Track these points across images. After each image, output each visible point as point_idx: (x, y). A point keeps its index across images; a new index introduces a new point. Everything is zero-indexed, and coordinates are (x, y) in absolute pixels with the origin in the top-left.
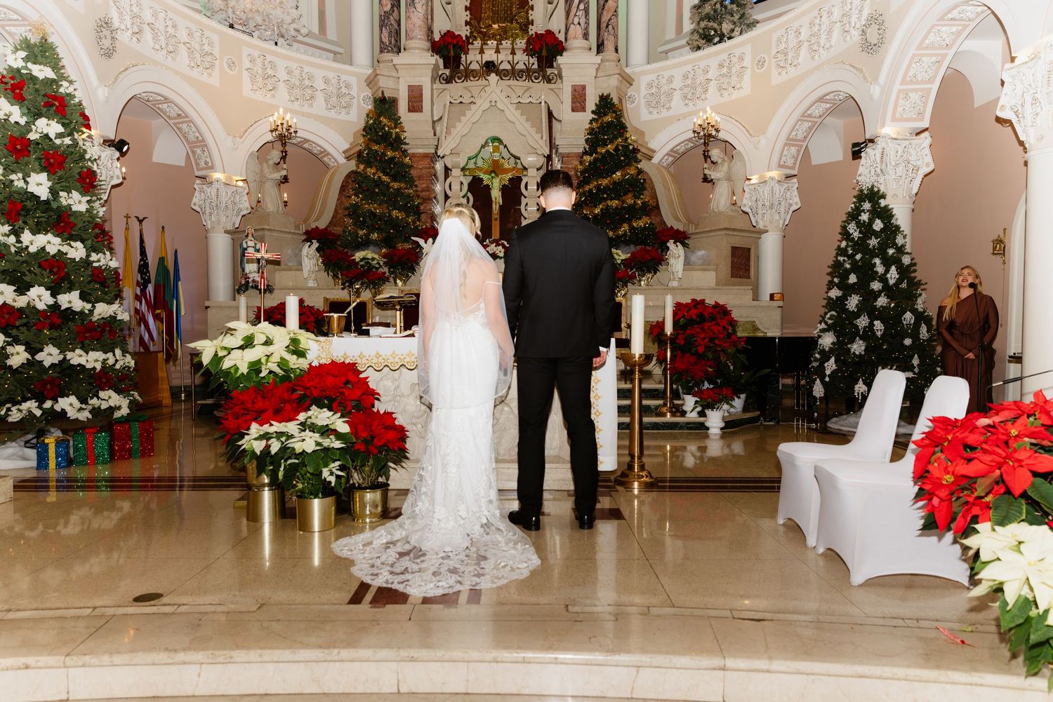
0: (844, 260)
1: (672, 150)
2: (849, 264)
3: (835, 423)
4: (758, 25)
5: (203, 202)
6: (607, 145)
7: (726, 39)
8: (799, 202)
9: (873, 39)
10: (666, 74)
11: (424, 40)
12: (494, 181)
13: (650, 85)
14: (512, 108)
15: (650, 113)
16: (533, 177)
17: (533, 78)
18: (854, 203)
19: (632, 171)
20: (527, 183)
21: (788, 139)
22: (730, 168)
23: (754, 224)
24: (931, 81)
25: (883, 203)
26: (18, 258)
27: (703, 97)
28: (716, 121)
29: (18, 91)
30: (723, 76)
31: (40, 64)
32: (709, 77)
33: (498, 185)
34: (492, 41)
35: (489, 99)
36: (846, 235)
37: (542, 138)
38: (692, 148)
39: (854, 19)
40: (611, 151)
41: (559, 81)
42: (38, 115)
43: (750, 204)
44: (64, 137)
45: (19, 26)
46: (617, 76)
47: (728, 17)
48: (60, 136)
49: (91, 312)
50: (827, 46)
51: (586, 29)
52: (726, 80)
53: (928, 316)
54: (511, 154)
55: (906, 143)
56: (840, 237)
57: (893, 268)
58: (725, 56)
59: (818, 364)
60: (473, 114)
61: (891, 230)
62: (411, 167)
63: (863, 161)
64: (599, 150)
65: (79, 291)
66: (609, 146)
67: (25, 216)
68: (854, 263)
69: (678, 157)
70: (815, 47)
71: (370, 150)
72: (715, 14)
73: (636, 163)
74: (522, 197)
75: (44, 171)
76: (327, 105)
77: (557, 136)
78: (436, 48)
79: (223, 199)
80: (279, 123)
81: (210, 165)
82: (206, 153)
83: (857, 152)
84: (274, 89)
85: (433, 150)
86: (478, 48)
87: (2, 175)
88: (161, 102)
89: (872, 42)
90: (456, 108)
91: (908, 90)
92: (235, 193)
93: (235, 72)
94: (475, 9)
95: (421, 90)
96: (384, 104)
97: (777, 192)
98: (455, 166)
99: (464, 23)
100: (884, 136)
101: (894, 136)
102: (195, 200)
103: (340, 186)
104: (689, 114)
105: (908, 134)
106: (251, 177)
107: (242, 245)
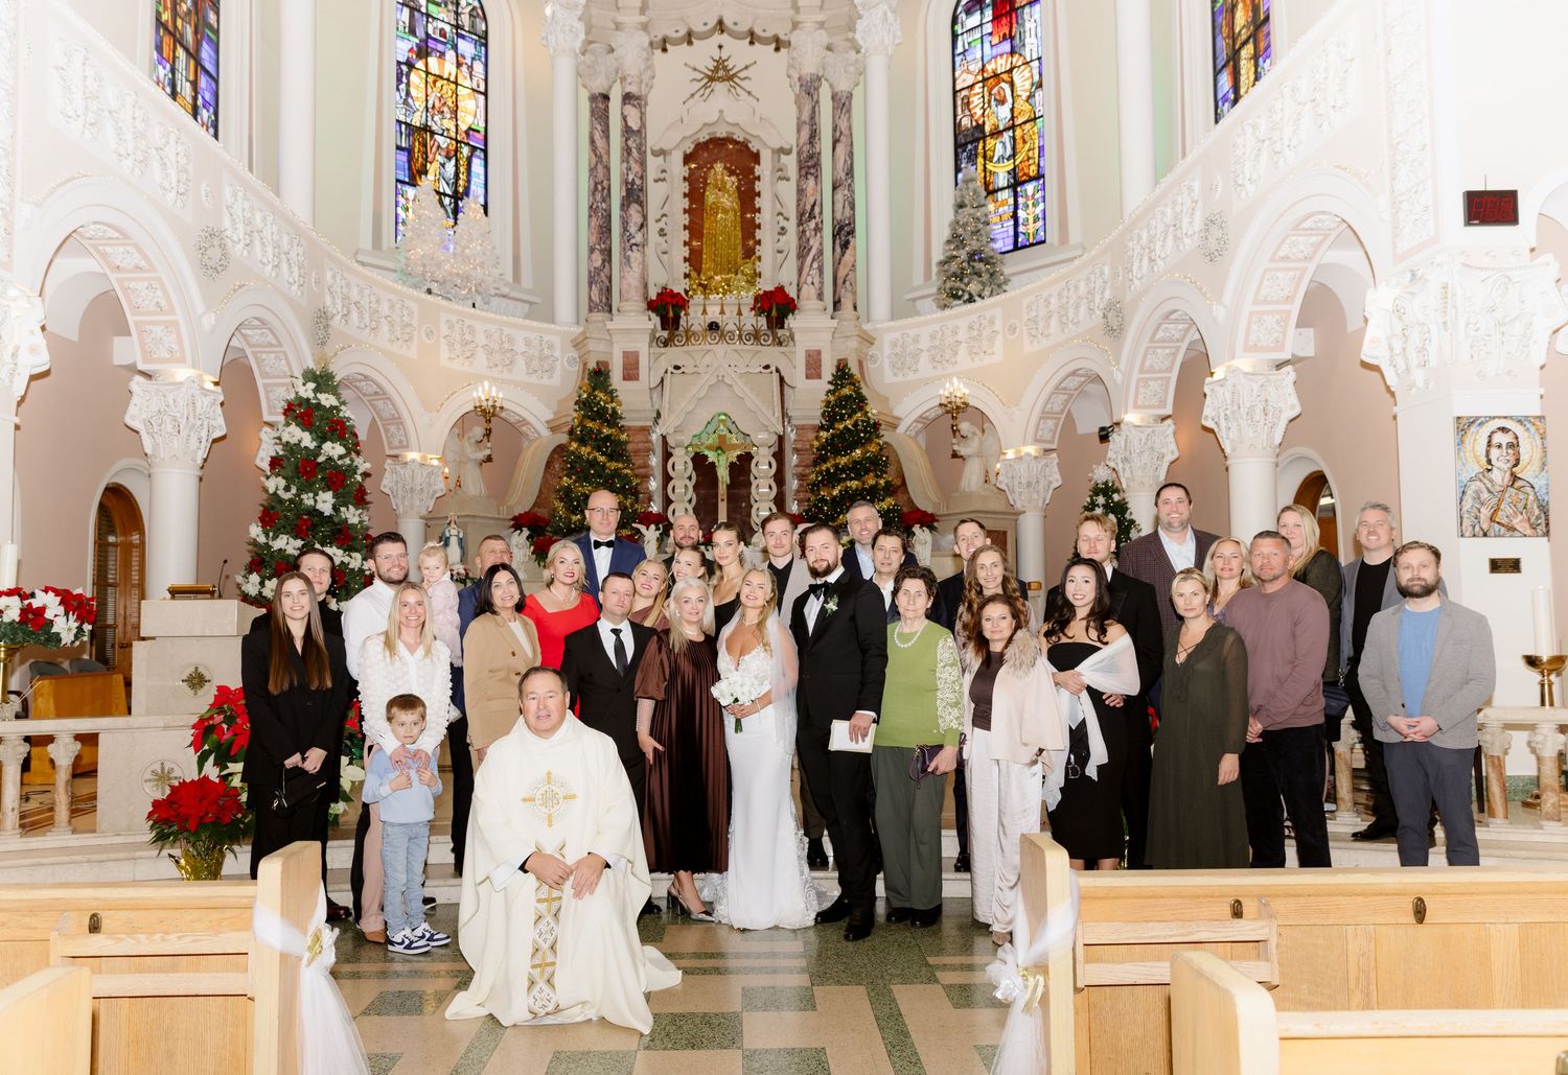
1: (921, 417)
5: (394, 484)
6: (845, 420)
7: (977, 298)
8: (1060, 479)
9: (1114, 324)
10: (912, 332)
11: (636, 301)
12: (720, 458)
13: (894, 344)
14: (741, 381)
15: (895, 374)
16: (764, 456)
17: (762, 340)
19: (873, 448)
20: (758, 460)
21: (1043, 412)
22: (981, 443)
23: (1012, 502)
24: (1169, 369)
25: (1116, 497)
28: (965, 392)
29: (308, 418)
30: (974, 339)
31: (325, 392)
32: (959, 339)
33: (724, 462)
34: (715, 295)
35: (715, 375)
37: (774, 414)
39: (1097, 300)
40: (850, 426)
41: (791, 343)
42: (323, 439)
43: (1006, 481)
44: (345, 457)
45: (255, 329)
46: (856, 338)
47: (976, 276)
48: (341, 457)
50: (1075, 321)
51: (821, 288)
52: (976, 344)
54: (740, 430)
55: (1150, 430)
60: (700, 386)
62: (627, 442)
63: (1111, 445)
64: (836, 426)
66: (848, 421)
67: (312, 531)
69: (928, 424)
70: (1065, 320)
71: (584, 427)
72: (962, 273)
73: (878, 437)
74: (752, 478)
75: (329, 490)
76: (528, 369)
77: (791, 407)
78: (652, 306)
79: (419, 480)
80: (483, 398)
81: (405, 443)
82: (402, 432)
83: (1104, 436)
84: (472, 355)
85: (651, 424)
86: (699, 305)
87: (295, 495)
88: (360, 381)
89: (1113, 327)
90: (678, 378)
91: (1148, 379)
92: (431, 473)
93: (428, 342)
94: (694, 260)
95: (637, 357)
96: (598, 377)
97: (1035, 469)
98: (679, 445)
99: (682, 276)
100: (1126, 424)
101: (1137, 423)
102: (385, 481)
103: (545, 462)
104: (938, 378)
105: (1151, 420)
106: (450, 456)
107: (444, 533)
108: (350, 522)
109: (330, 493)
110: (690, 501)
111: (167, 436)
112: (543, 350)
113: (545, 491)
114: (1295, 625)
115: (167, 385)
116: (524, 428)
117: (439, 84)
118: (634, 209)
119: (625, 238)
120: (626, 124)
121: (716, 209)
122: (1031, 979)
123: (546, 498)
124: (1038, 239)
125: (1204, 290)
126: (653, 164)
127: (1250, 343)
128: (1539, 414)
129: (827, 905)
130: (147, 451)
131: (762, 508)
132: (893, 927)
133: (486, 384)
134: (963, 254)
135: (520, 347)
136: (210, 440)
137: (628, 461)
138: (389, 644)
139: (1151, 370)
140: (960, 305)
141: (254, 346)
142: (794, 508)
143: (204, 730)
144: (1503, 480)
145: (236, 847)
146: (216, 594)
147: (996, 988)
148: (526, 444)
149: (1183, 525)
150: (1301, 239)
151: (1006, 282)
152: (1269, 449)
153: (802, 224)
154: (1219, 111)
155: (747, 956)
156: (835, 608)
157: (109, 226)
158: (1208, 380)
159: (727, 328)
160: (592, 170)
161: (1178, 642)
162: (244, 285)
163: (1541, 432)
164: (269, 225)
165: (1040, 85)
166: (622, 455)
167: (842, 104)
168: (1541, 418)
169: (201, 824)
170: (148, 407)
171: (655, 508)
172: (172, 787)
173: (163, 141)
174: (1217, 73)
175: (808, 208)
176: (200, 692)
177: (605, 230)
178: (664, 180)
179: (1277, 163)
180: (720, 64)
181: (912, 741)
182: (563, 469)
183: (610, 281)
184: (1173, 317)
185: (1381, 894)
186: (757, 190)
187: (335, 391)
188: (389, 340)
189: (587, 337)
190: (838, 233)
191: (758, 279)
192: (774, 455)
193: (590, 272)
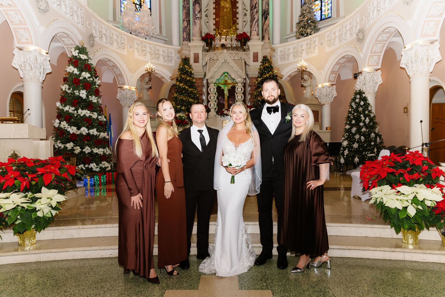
0: (351, 116)
1: (290, 75)
2: (352, 117)
3: (349, 172)
4: (320, 30)
5: (121, 96)
6: (266, 74)
7: (309, 35)
8: (336, 94)
9: (361, 37)
10: (287, 47)
11: (198, 36)
12: (225, 87)
13: (281, 52)
14: (232, 62)
15: (282, 61)
16: (240, 86)
17: (239, 50)
18: (354, 95)
20: (238, 88)
21: (332, 71)
22: (311, 82)
23: (320, 102)
24: (380, 52)
25: (364, 95)
26: (77, 118)
28: (306, 65)
29: (76, 63)
30: (308, 48)
31: (83, 54)
32: (303, 49)
34: (223, 36)
35: (224, 59)
36: (351, 107)
37: (243, 72)
38: (297, 74)
39: (354, 30)
40: (268, 76)
41: (248, 51)
42: (82, 71)
43: (318, 95)
44: (91, 78)
45: (65, 38)
46: (270, 49)
47: (309, 27)
48: (89, 78)
49: (99, 135)
50: (345, 39)
51: (258, 32)
52: (309, 50)
53: (380, 134)
54: (232, 78)
55: (373, 74)
56: (349, 107)
57: (367, 118)
59: (342, 152)
60: (218, 64)
61: (367, 105)
62: (195, 83)
63: (358, 80)
64: (263, 76)
65: (96, 129)
66: (267, 75)
67: (79, 104)
68: (354, 116)
69: (292, 78)
70: (341, 39)
71: (181, 77)
72: (305, 26)
74: (236, 93)
76: (164, 60)
77: (248, 71)
78: (203, 39)
79: (128, 95)
80: (148, 68)
81: (124, 83)
82: (122, 79)
83: (356, 77)
84: (145, 55)
85: (203, 77)
86: (218, 39)
87: (72, 91)
88: (108, 61)
90: (212, 61)
91: (373, 56)
92: (132, 93)
93: (132, 50)
94: (217, 24)
95: (199, 55)
97: (328, 91)
98: (212, 83)
99: (213, 30)
100: (365, 72)
101: (368, 71)
102: (118, 96)
103: (169, 89)
104: (296, 62)
105: (373, 70)
106: (139, 87)
108: (93, 101)
109: (85, 90)
110: (216, 101)
111: (27, 70)
112: (168, 54)
115: (26, 52)
116: (163, 80)
118: (197, 5)
119: (194, 16)
121: (223, 7)
124: (329, 16)
127: (423, 35)
130: (22, 76)
133: (149, 63)
134: (305, 20)
135: (161, 53)
136: (46, 74)
137: (196, 88)
139: (374, 52)
140: (302, 38)
141: (67, 45)
142: (249, 104)
146: (20, 122)
148: (163, 85)
151: (319, 29)
152: (428, 74)
153: (252, 10)
158: (404, 50)
159: (228, 46)
162: (58, 19)
166: (193, 86)
170: (20, 60)
175: (254, 5)
177: (188, 14)
182: (174, 91)
183: (190, 31)
184: (386, 31)
186: (237, 1)
187: (86, 54)
188: (117, 48)
189: (182, 49)
190: (264, 14)
191: (237, 31)
192: (243, 86)
193: (183, 28)
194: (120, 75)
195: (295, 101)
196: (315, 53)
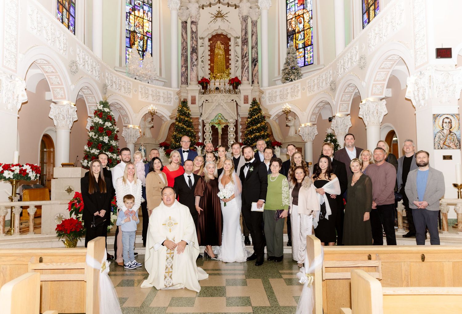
1: (277, 115)
5: (126, 134)
6: (255, 116)
7: (293, 80)
8: (317, 132)
10: (275, 90)
11: (195, 81)
12: (219, 127)
13: (269, 94)
14: (225, 104)
15: (270, 102)
16: (232, 126)
17: (231, 93)
19: (263, 124)
20: (230, 127)
21: (313, 113)
22: (294, 122)
23: (303, 139)
24: (349, 101)
25: (334, 138)
27: (286, 98)
28: (290, 108)
29: (101, 115)
31: (106, 108)
32: (288, 92)
33: (220, 128)
34: (218, 80)
35: (218, 103)
37: (235, 114)
39: (328, 80)
40: (257, 117)
41: (240, 93)
42: (105, 121)
43: (302, 133)
45: (86, 89)
46: (258, 92)
47: (293, 74)
48: (110, 126)
50: (322, 87)
51: (248, 78)
52: (293, 93)
54: (225, 119)
55: (344, 118)
58: (293, 86)
60: (213, 106)
62: (192, 122)
63: (332, 123)
64: (253, 117)
69: (279, 117)
70: (319, 86)
71: (180, 118)
72: (289, 73)
73: (265, 120)
74: (228, 132)
75: (107, 136)
76: (164, 101)
77: (239, 112)
78: (199, 83)
79: (132, 133)
80: (151, 109)
81: (129, 122)
82: (128, 119)
83: (330, 120)
84: (148, 97)
85: (199, 117)
86: (213, 82)
87: (97, 137)
88: (116, 104)
89: (333, 88)
90: (207, 104)
91: (343, 103)
92: (136, 131)
93: (136, 93)
94: (212, 69)
95: (195, 97)
96: (184, 103)
97: (310, 130)
98: (207, 123)
99: (208, 74)
100: (337, 117)
101: (340, 116)
102: (123, 133)
103: (169, 128)
104: (282, 103)
105: (344, 116)
106: (141, 126)
107: (140, 148)
108: (113, 145)
109: (107, 137)
110: (210, 139)
111: (61, 120)
112: (168, 95)
113: (169, 136)
114: (386, 175)
115: (60, 106)
116: (163, 118)
117: (138, 19)
118: (194, 54)
119: (192, 63)
120: (192, 30)
121: (218, 54)
122: (310, 277)
123: (169, 138)
124: (311, 63)
125: (359, 77)
126: (200, 41)
127: (373, 93)
128: (458, 113)
129: (250, 255)
130: (55, 125)
131: (231, 141)
132: (269, 262)
133: (152, 105)
134: (289, 68)
135: (162, 95)
136: (73, 121)
137: (193, 127)
138: (124, 180)
139: (344, 101)
140: (287, 82)
141: (85, 94)
142: (240, 141)
143: (72, 205)
144: (447, 132)
145: (81, 238)
146: (75, 166)
147: (299, 280)
148: (163, 122)
149: (353, 146)
150: (388, 62)
151: (302, 75)
152: (378, 124)
153: (243, 59)
154: (364, 25)
155: (227, 270)
156: (252, 170)
157: (44, 60)
158: (361, 104)
159: (221, 89)
160: (182, 43)
161: (352, 180)
162: (83, 77)
163: (458, 118)
164: (90, 60)
165: (312, 18)
166: (191, 126)
167: (254, 24)
168: (458, 114)
169: (71, 232)
170: (55, 112)
171: (200, 141)
172: (63, 221)
173: (60, 35)
174: (363, 14)
175: (245, 54)
176: (70, 194)
177: (186, 61)
178: (203, 46)
179: (381, 41)
180: (219, 13)
181: (275, 208)
182: (174, 130)
183: (187, 76)
184: (350, 85)
185: (412, 253)
186: (230, 49)
187: (109, 107)
188: (124, 93)
189: (181, 92)
190: (253, 62)
191: (230, 75)
192: (235, 126)
193: (182, 73)
194: (125, 115)
195: (281, 138)
196: (298, 96)
